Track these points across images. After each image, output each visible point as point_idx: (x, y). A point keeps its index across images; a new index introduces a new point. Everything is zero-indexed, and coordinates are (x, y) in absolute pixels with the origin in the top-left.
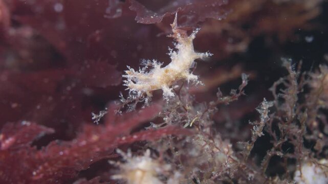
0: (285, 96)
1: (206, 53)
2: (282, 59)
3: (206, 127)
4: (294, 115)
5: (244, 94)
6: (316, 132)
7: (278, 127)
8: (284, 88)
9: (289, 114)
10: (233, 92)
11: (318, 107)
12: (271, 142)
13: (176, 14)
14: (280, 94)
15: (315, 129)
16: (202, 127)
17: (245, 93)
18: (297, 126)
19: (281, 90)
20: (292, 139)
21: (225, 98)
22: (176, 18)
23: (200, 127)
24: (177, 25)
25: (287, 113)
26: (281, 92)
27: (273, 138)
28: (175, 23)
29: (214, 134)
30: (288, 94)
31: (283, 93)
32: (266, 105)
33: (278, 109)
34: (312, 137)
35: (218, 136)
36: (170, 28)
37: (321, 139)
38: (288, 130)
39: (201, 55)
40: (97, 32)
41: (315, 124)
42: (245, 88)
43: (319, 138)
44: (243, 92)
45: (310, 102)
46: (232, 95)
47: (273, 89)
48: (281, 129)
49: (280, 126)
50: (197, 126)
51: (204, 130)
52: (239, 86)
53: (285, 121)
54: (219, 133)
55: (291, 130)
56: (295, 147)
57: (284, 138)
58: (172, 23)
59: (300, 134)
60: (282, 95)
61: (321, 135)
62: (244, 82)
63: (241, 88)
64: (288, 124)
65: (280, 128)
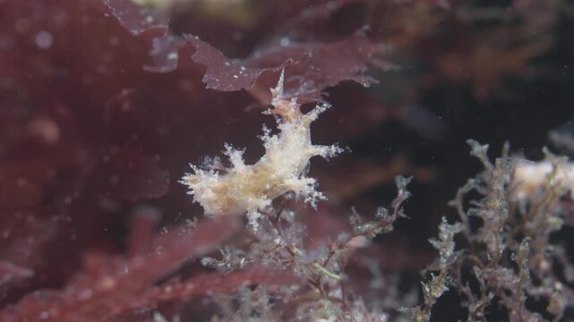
0: (482, 213)
1: (333, 147)
2: (470, 141)
3: (335, 288)
4: (502, 247)
5: (404, 216)
6: (547, 281)
7: (474, 276)
8: (479, 197)
9: (493, 247)
10: (381, 212)
11: (547, 231)
12: (464, 304)
13: (283, 71)
14: (472, 210)
15: (546, 275)
16: (327, 288)
17: (404, 213)
18: (511, 271)
19: (473, 202)
20: (503, 295)
21: (367, 226)
22: (282, 79)
23: (322, 287)
24: (282, 91)
25: (490, 246)
26: (474, 207)
27: (465, 297)
28: (279, 88)
29: (351, 299)
30: (487, 209)
31: (478, 207)
32: (447, 231)
33: (471, 239)
34: (541, 290)
35: (359, 303)
36: (271, 96)
37: (560, 292)
38: (494, 279)
39: (322, 151)
40: (125, 92)
41: (545, 265)
42: (404, 204)
43: (555, 290)
44: (402, 210)
45: (531, 220)
46: (378, 219)
47: (456, 203)
48: (480, 277)
49: (477, 271)
50: (317, 285)
51: (331, 294)
52: (391, 201)
53: (486, 263)
54: (360, 297)
55: (499, 278)
56: (511, 310)
57: (487, 294)
58: (274, 88)
59: (518, 286)
60: (475, 210)
61: (559, 286)
62: (401, 192)
63: (396, 205)
64: (493, 266)
65: (478, 275)
